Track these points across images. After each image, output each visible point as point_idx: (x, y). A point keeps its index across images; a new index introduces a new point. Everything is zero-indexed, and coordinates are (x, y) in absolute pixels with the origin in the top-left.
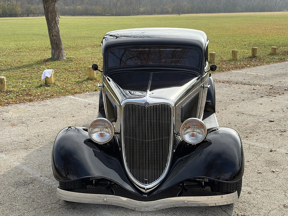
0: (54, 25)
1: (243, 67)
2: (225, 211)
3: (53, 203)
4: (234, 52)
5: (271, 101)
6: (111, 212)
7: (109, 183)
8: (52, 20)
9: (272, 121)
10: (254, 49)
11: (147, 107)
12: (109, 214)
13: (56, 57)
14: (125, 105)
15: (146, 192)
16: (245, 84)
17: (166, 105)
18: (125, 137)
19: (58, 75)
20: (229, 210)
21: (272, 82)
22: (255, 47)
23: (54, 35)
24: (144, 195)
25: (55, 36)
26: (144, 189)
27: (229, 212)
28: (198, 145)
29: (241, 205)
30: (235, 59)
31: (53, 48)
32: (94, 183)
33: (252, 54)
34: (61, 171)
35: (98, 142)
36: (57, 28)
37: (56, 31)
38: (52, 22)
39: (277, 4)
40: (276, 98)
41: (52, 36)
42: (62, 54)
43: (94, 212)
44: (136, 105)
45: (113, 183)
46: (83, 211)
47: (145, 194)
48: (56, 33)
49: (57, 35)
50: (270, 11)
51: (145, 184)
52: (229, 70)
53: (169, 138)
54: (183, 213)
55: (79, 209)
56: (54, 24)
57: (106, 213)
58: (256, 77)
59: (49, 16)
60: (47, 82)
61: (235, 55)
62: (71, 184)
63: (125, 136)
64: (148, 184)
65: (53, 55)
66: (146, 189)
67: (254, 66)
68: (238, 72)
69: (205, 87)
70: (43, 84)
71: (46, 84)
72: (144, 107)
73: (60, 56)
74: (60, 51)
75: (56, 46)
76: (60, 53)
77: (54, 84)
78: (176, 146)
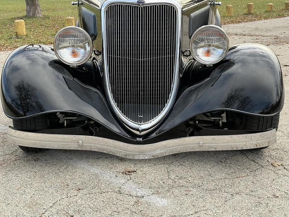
1: (239, 22)
2: (253, 161)
3: (6, 155)
4: (228, 8)
5: (280, 48)
6: (90, 164)
7: (86, 121)
9: (286, 66)
10: (249, 5)
11: (142, 8)
12: (87, 166)
13: (31, 15)
14: (109, 8)
15: (140, 134)
16: (245, 35)
17: (169, 7)
18: (109, 56)
19: (32, 30)
20: (258, 159)
21: (275, 33)
22: (251, 3)
24: (138, 139)
26: (138, 130)
27: (259, 162)
28: (216, 66)
29: (274, 153)
30: (230, 15)
31: (27, 4)
32: (65, 125)
33: (248, 11)
34: (17, 109)
35: (70, 64)
40: (284, 46)
42: (38, 11)
43: (65, 164)
44: (124, 6)
45: (92, 122)
46: (49, 163)
47: (140, 136)
51: (140, 123)
52: (225, 24)
53: (173, 57)
54: (193, 163)
55: (43, 161)
57: (83, 166)
58: (257, 29)
60: (18, 33)
61: (229, 11)
62: (31, 124)
63: (109, 54)
64: (144, 122)
65: (28, 12)
66: (141, 130)
67: (251, 21)
68: (235, 25)
69: (216, 4)
70: (13, 36)
71: (17, 36)
72: (137, 7)
73: (36, 13)
74: (36, 7)
75: (31, 1)
76: (36, 9)
77: (26, 36)
78: (183, 69)
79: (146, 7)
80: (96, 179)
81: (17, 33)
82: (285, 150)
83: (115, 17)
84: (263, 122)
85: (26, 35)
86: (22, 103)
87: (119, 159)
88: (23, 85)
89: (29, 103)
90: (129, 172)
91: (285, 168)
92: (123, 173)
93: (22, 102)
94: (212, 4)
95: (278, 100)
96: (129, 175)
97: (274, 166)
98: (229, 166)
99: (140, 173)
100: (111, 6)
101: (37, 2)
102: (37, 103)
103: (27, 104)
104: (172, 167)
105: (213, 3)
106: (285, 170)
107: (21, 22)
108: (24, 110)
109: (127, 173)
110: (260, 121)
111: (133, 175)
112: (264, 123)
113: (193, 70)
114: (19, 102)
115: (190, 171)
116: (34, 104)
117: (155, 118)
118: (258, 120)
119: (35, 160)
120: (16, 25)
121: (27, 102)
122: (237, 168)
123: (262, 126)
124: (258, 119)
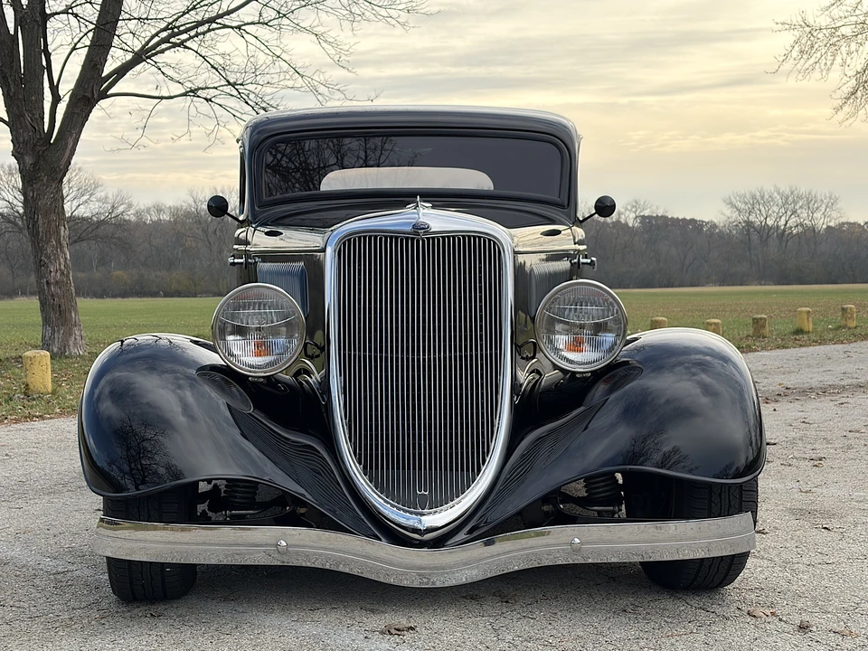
0: (52, 251)
2: (703, 609)
6: (294, 619)
8: (48, 236)
11: (423, 241)
12: (289, 623)
13: (56, 350)
14: (344, 244)
15: (422, 539)
17: (484, 240)
18: (344, 354)
19: (63, 385)
20: (714, 606)
22: (660, 318)
23: (52, 281)
25: (57, 283)
26: (416, 531)
27: (716, 610)
31: (46, 321)
34: (120, 479)
35: (250, 371)
36: (62, 260)
37: (60, 269)
38: (48, 241)
39: (685, 269)
41: (48, 283)
42: (76, 339)
44: (381, 238)
45: (303, 511)
48: (58, 274)
49: (63, 282)
50: (668, 287)
51: (420, 511)
53: (496, 354)
56: (53, 246)
59: (40, 222)
60: (31, 386)
64: (431, 508)
65: (47, 342)
66: (424, 531)
69: (583, 263)
70: (16, 396)
71: (27, 392)
72: (413, 239)
73: (69, 346)
74: (70, 329)
75: (58, 314)
76: (71, 335)
77: (52, 393)
78: (521, 385)
79: (433, 238)
80: (317, 643)
81: (27, 385)
82: (778, 590)
83: (360, 265)
84: (719, 505)
85: (54, 392)
86: (131, 469)
87: (366, 610)
88: (131, 426)
89: (146, 468)
90: (398, 630)
91: (781, 620)
92: (382, 633)
93: (133, 466)
94: (575, 263)
95: (751, 458)
96: (399, 635)
97: (755, 616)
98: (644, 618)
99: (425, 632)
100: (349, 240)
101: (73, 316)
102: (169, 467)
103: (144, 469)
104: (502, 622)
105: (576, 260)
106: (783, 623)
107: (41, 356)
108: (135, 481)
109: (393, 631)
110: (713, 505)
111: (408, 636)
112: (723, 508)
113: (542, 392)
114: (126, 468)
115: (550, 627)
116: (162, 471)
117: (456, 500)
118: (707, 502)
119: (152, 615)
120: (28, 365)
121: (141, 464)
122: (665, 621)
123: (720, 495)
124: (707, 497)
